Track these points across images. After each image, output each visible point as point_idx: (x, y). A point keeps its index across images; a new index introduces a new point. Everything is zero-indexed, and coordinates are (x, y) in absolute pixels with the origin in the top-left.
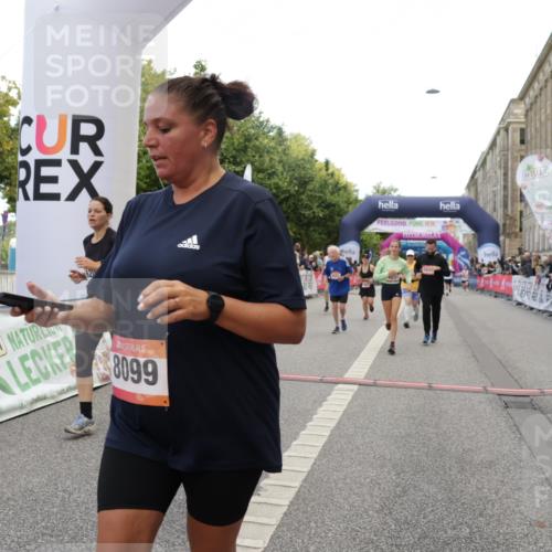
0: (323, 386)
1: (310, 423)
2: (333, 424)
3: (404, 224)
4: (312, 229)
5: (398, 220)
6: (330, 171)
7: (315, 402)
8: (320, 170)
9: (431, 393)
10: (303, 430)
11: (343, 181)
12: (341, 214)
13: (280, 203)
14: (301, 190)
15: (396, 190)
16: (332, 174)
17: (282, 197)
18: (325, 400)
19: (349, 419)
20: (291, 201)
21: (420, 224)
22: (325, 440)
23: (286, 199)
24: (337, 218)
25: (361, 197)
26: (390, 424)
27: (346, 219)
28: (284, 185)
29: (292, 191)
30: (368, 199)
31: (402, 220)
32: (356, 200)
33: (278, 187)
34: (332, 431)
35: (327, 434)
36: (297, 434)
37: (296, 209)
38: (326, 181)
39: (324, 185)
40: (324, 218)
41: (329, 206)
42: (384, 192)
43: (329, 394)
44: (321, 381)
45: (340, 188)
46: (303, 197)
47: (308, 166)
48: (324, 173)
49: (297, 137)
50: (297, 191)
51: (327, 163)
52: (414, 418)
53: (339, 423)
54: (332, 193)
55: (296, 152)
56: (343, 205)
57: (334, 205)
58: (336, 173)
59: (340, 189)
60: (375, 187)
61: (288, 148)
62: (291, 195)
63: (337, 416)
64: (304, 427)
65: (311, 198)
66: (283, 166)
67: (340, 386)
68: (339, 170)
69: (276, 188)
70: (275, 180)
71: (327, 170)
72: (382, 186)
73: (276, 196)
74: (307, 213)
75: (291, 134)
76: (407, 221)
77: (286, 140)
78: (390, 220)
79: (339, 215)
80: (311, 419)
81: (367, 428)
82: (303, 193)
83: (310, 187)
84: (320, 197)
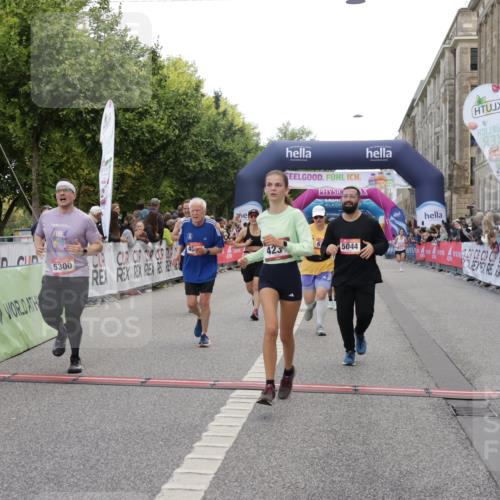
0: (216, 393)
1: (198, 444)
2: (228, 444)
3: (319, 178)
4: (198, 186)
5: (312, 173)
6: (221, 109)
7: (205, 414)
8: (209, 107)
9: (355, 397)
10: (190, 452)
11: (238, 123)
12: (237, 165)
13: (157, 151)
14: (183, 135)
15: (309, 133)
16: (224, 113)
17: (158, 144)
18: (218, 412)
19: (249, 436)
20: (171, 149)
21: (340, 177)
22: (218, 464)
23: (164, 147)
24: (232, 172)
25: (264, 142)
26: (304, 440)
27: (243, 172)
28: (160, 127)
29: (172, 136)
30: (272, 145)
31: (317, 173)
32: (257, 147)
33: (152, 130)
34: (227, 452)
35: (221, 457)
36: (181, 458)
37: (176, 161)
38: (216, 123)
39: (214, 127)
40: (215, 172)
41: (221, 155)
42: (293, 136)
43: (224, 404)
44: (213, 387)
45: (235, 131)
46: (186, 143)
47: (192, 102)
48: (213, 111)
49: (176, 63)
50: (178, 136)
51: (217, 98)
52: (335, 432)
53: (235, 442)
54: (225, 139)
55: (176, 83)
56: (239, 154)
57: (227, 154)
58: (230, 111)
59: (235, 133)
60: (280, 130)
61: (164, 78)
62: (170, 142)
63: (234, 433)
64: (190, 449)
65: (197, 144)
66: (159, 103)
67: (238, 392)
68: (234, 107)
69: (149, 132)
70: (148, 121)
71: (217, 107)
72: (290, 129)
73: (150, 142)
74: (192, 165)
75: (168, 59)
76: (324, 174)
77: (161, 67)
78: (301, 173)
79: (234, 167)
80: (199, 439)
81: (274, 448)
82: (186, 139)
83: (195, 130)
84: (209, 144)
